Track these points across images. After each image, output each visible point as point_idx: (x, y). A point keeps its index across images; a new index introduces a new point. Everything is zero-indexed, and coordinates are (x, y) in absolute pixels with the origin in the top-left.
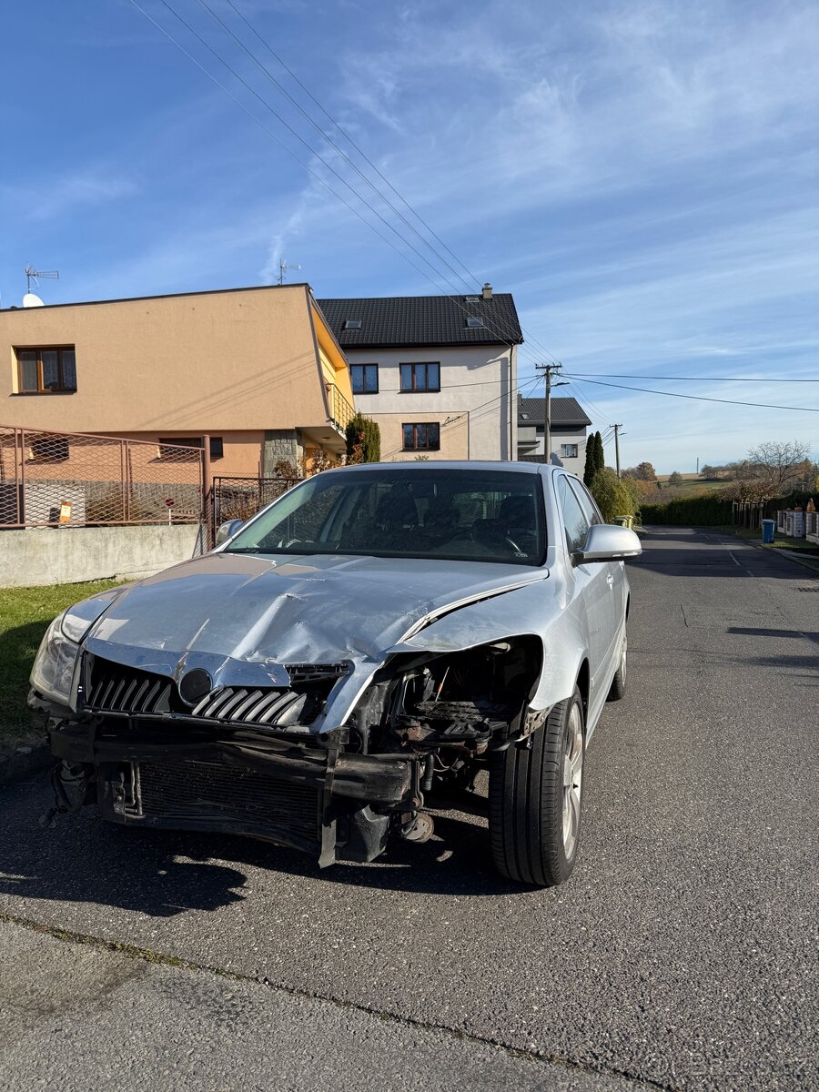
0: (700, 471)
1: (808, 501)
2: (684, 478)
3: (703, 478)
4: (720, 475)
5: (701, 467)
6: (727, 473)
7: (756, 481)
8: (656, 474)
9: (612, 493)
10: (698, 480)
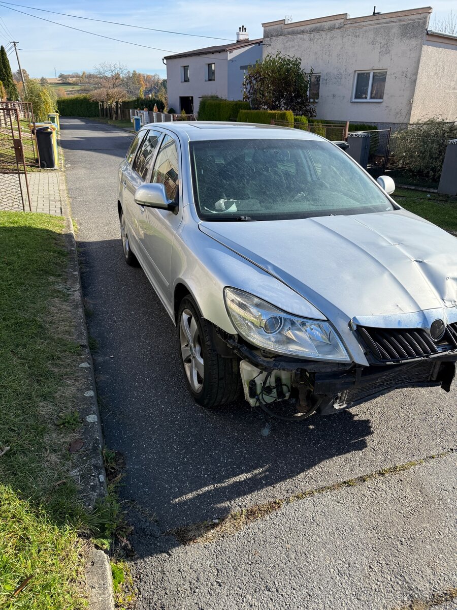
0: (57, 77)
1: (154, 105)
2: (49, 82)
3: (60, 82)
4: (71, 80)
5: (58, 75)
6: (74, 79)
7: (115, 90)
8: (30, 77)
9: (39, 96)
10: (58, 84)
